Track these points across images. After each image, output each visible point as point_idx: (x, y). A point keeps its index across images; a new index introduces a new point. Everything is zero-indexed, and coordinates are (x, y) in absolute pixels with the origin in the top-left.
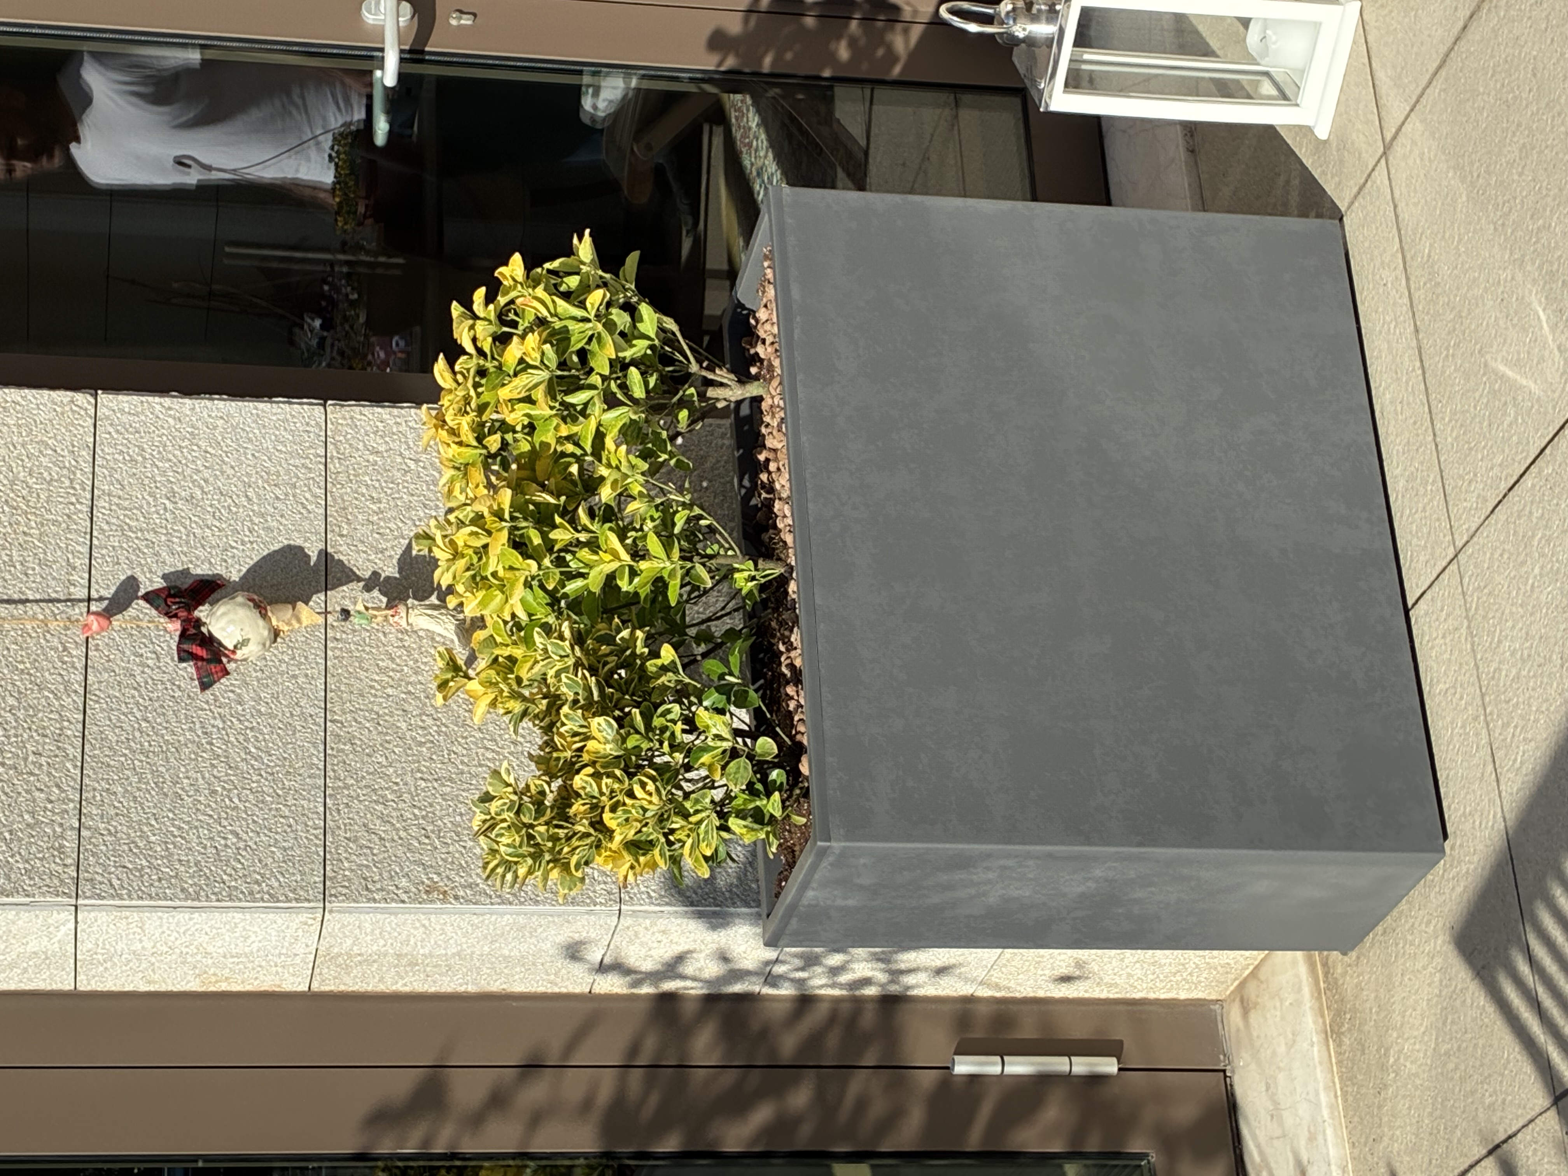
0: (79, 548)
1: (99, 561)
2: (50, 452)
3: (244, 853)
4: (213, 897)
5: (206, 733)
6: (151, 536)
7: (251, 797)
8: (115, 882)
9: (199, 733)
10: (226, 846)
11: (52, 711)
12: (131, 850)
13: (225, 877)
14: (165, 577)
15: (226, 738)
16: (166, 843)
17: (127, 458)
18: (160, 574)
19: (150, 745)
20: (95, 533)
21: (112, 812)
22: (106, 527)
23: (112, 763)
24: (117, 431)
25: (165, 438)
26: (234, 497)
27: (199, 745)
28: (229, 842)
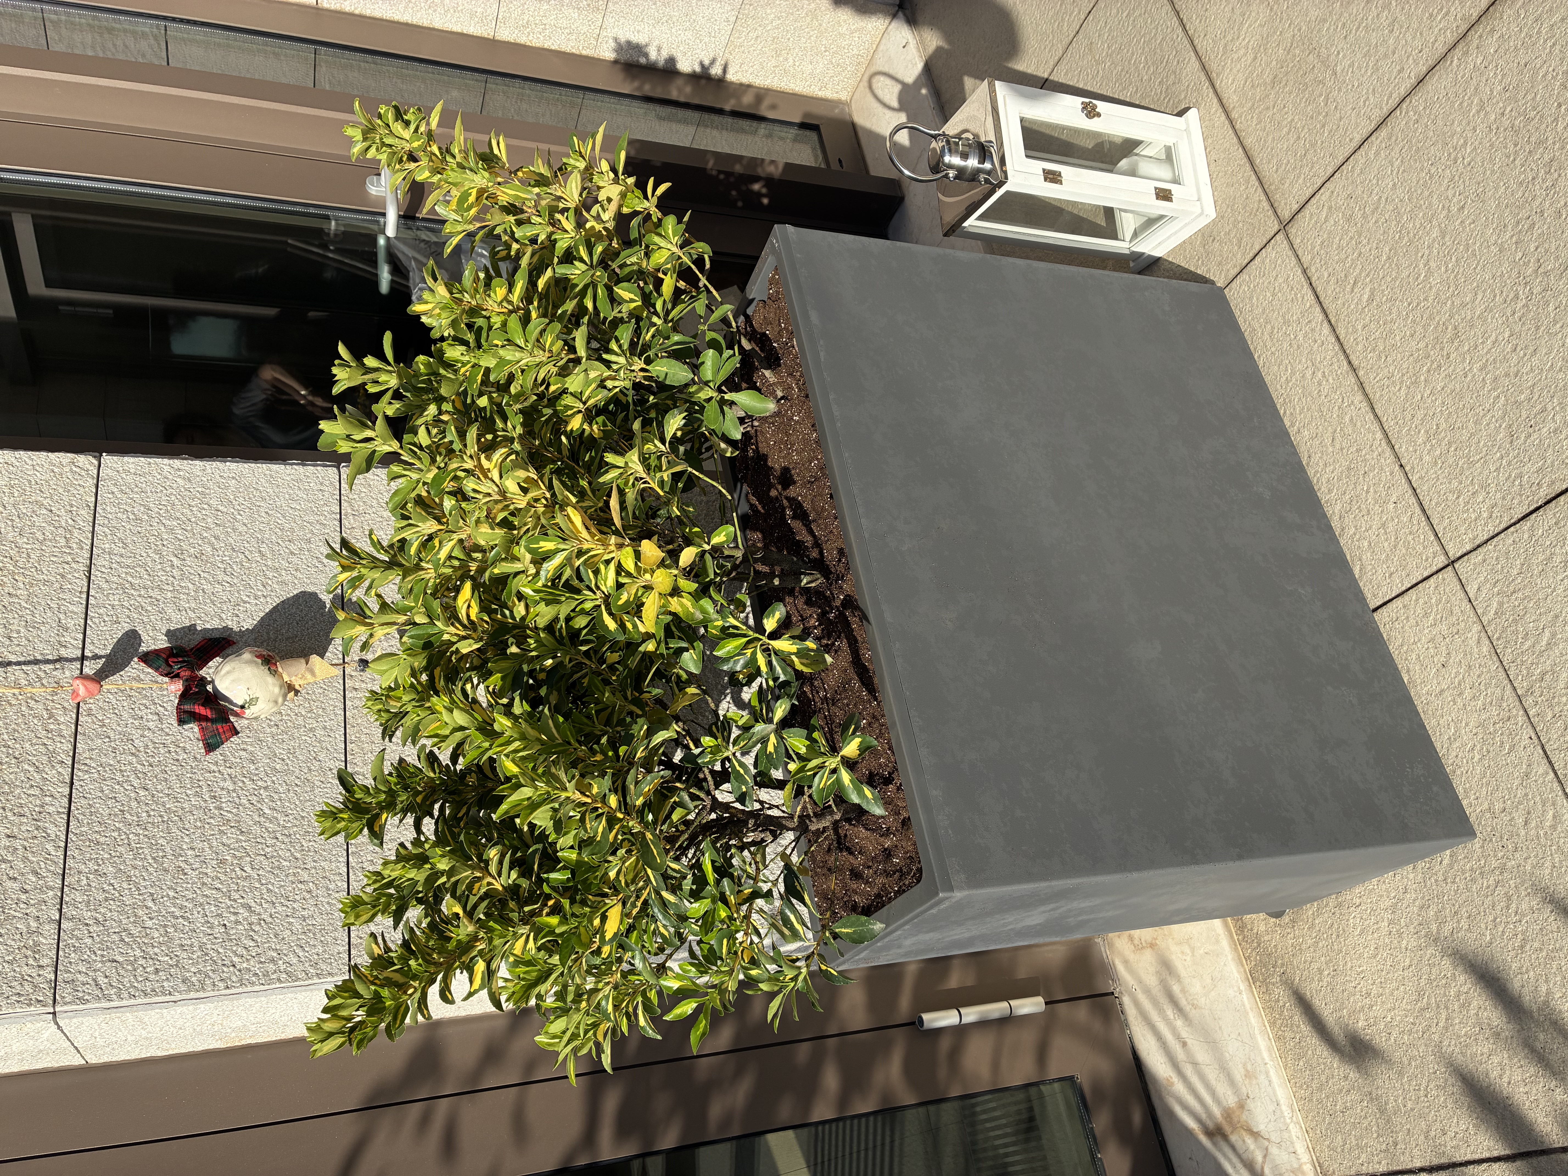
0: (71, 608)
1: (97, 621)
2: (45, 512)
3: (257, 928)
4: (222, 985)
5: (215, 797)
6: (155, 594)
7: (265, 862)
8: (102, 981)
9: (207, 797)
10: (237, 922)
11: (32, 786)
12: (122, 940)
13: (235, 959)
14: (169, 634)
15: (237, 801)
16: (165, 926)
17: (132, 517)
18: (164, 631)
19: (149, 816)
20: (92, 592)
21: (101, 896)
22: (105, 586)
23: (102, 840)
24: (122, 491)
25: (173, 498)
26: (247, 553)
27: (206, 810)
28: (241, 919)
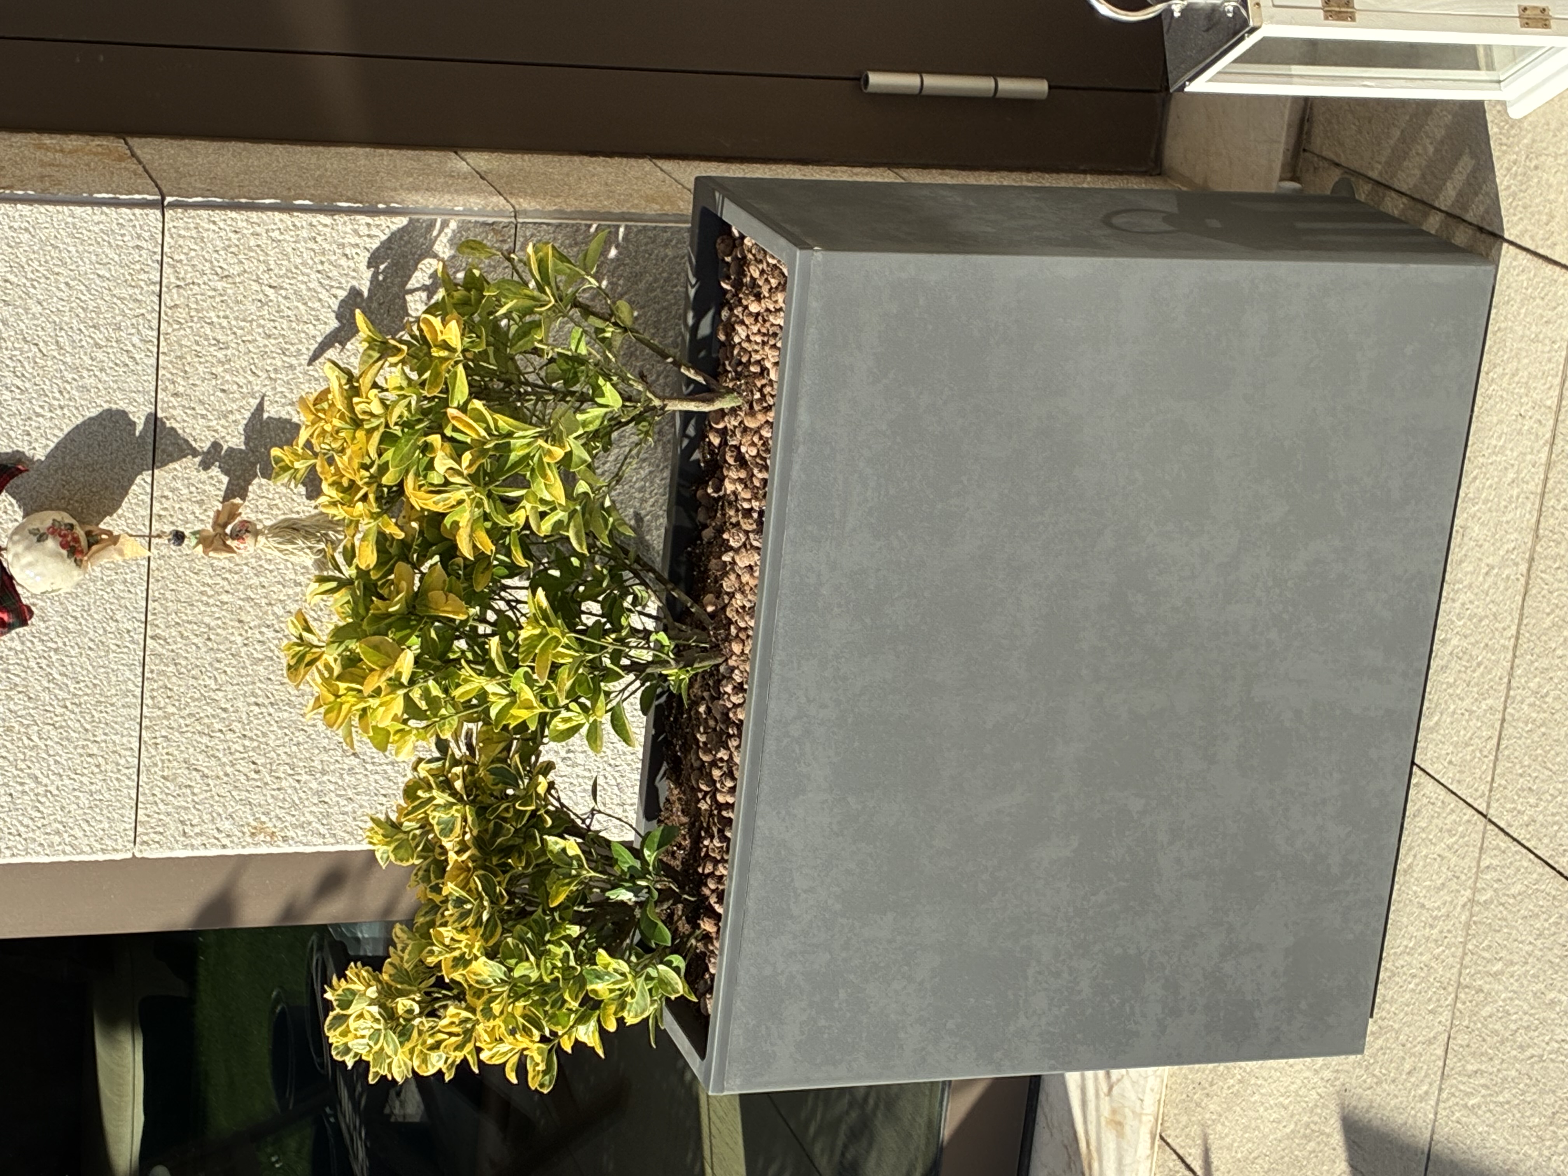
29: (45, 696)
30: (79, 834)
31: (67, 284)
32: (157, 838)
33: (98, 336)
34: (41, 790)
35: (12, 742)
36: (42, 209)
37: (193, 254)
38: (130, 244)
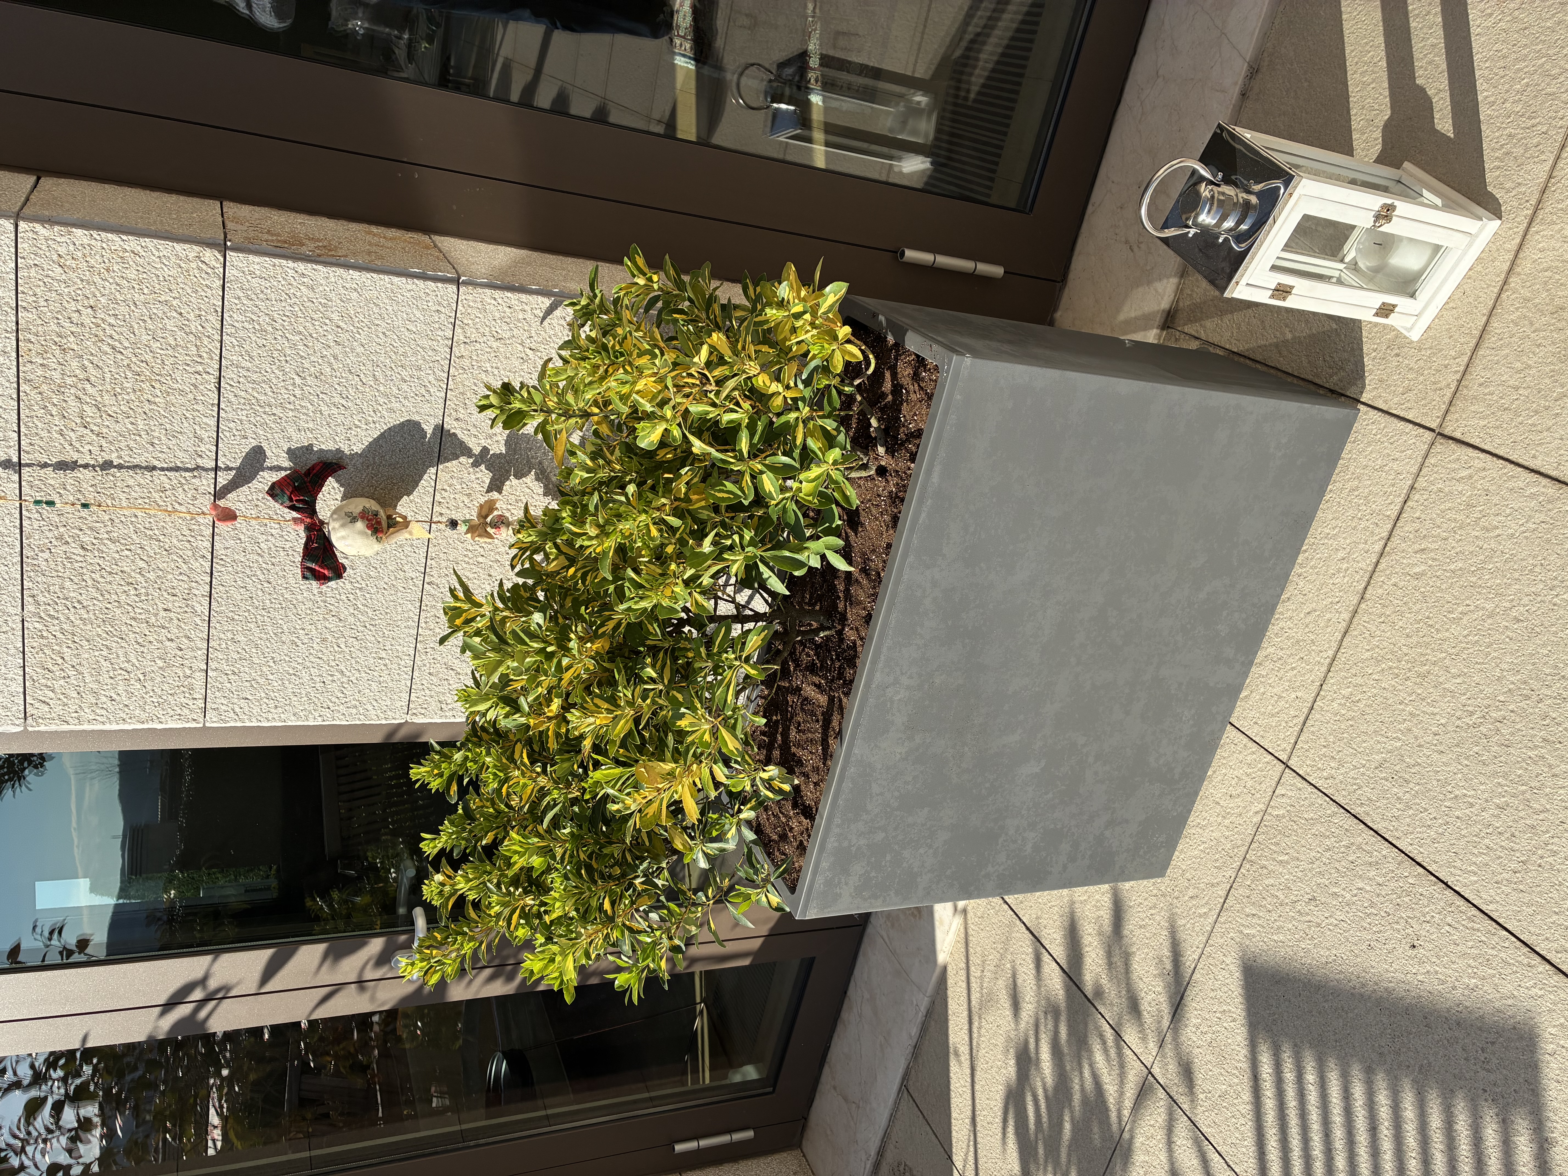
29: (351, 619)
30: (370, 708)
31: (384, 333)
32: (423, 711)
33: (404, 373)
34: (345, 680)
35: (327, 648)
36: (368, 275)
37: (478, 320)
38: (434, 308)
